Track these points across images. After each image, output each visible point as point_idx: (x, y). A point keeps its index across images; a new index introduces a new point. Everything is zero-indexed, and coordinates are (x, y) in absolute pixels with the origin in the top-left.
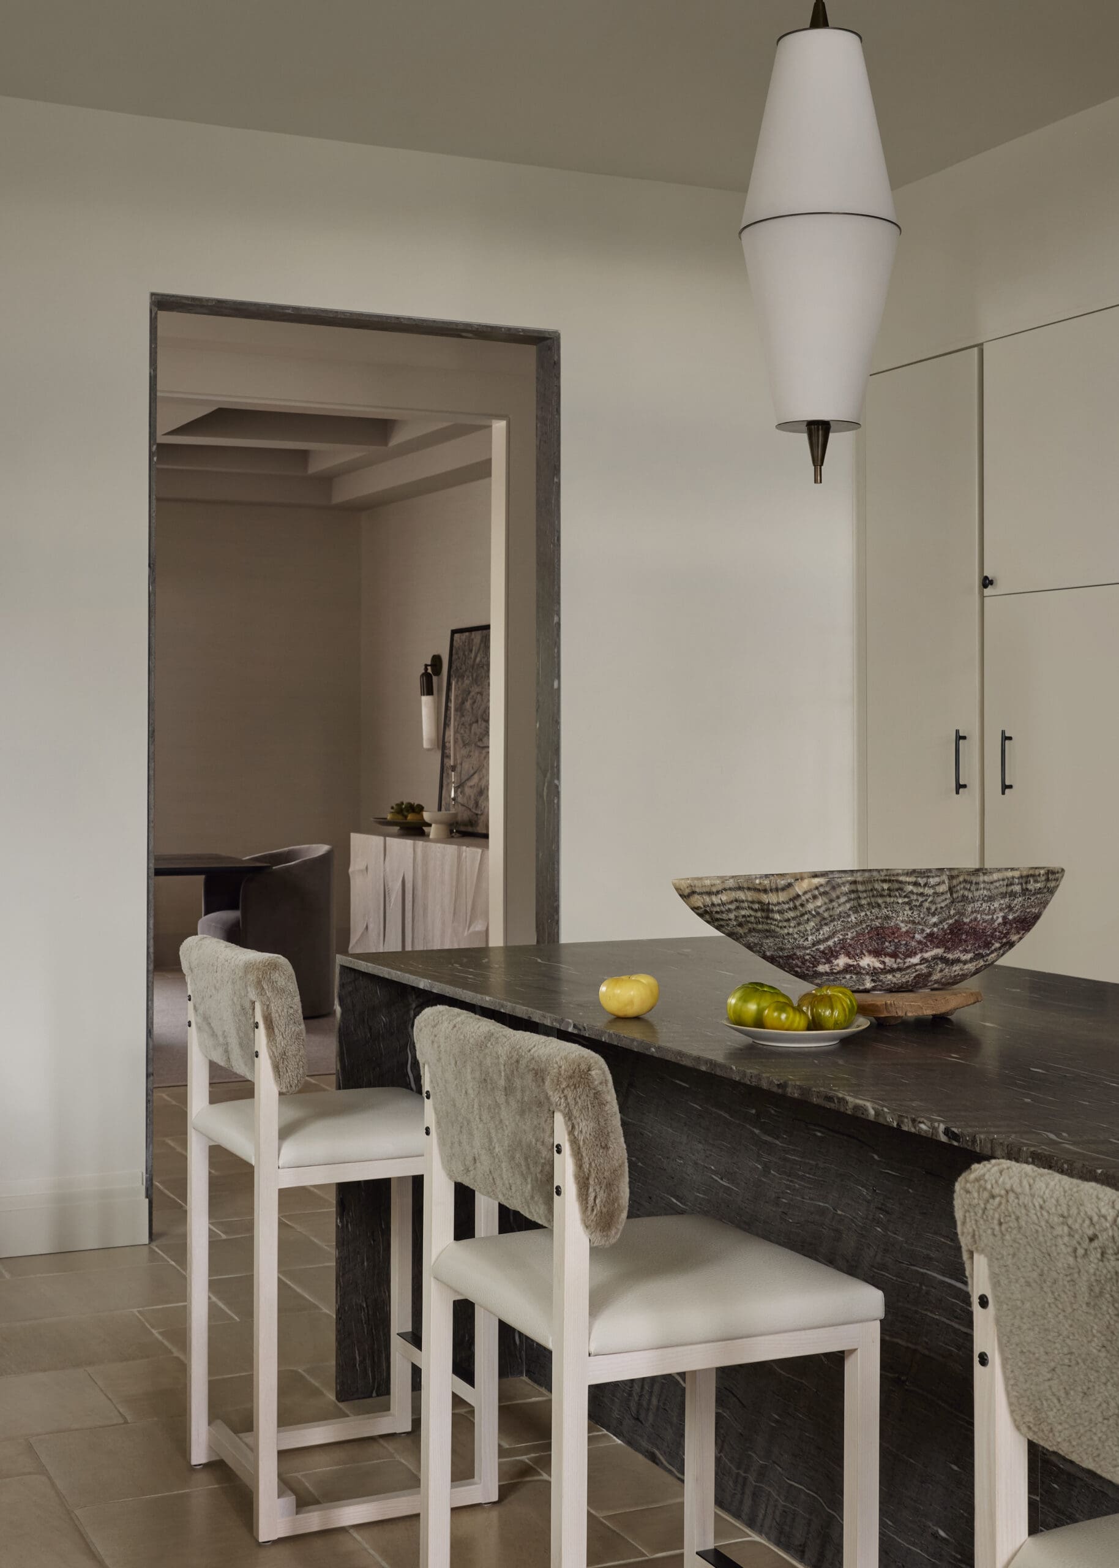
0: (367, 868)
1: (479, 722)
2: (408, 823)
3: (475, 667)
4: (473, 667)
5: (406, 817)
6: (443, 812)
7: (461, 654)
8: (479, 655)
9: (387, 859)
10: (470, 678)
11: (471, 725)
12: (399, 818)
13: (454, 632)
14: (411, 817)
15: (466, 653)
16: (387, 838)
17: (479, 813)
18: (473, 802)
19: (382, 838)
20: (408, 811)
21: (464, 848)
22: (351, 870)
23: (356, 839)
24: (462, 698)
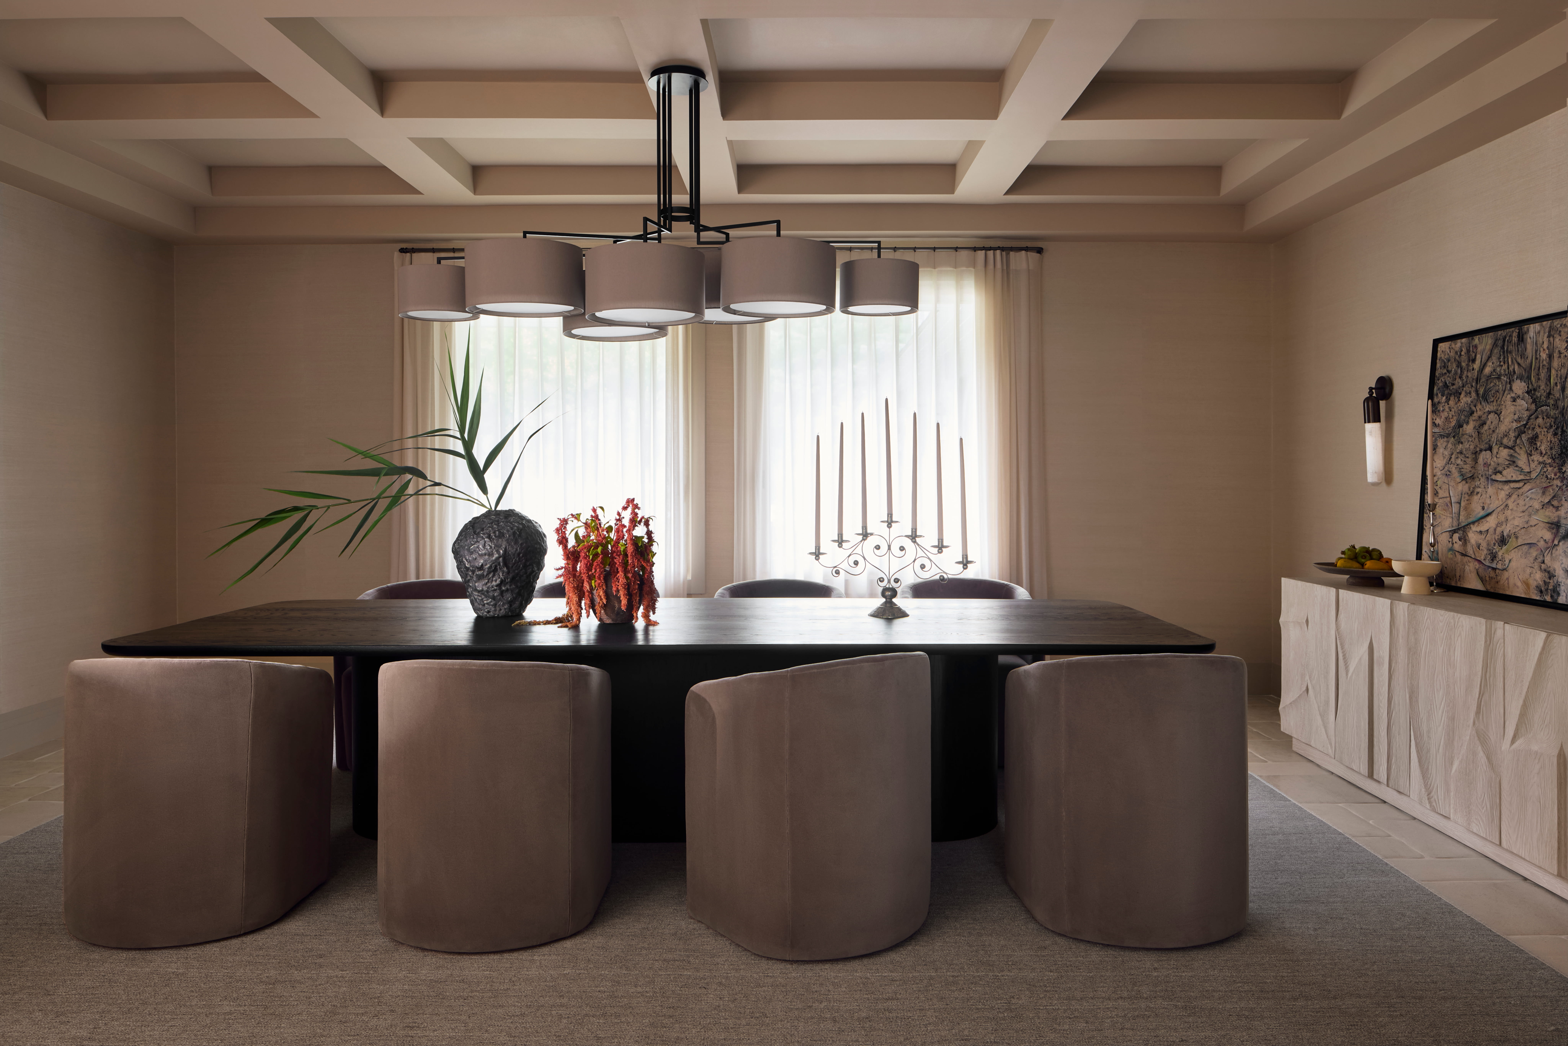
0: (1307, 621)
1: (1495, 450)
2: (1365, 572)
3: (1483, 380)
4: (1477, 380)
5: (1363, 565)
6: (1426, 561)
7: (1453, 367)
8: (1490, 364)
9: (1342, 616)
10: (1474, 394)
11: (1476, 454)
12: (1355, 565)
13: (1436, 342)
14: (1369, 564)
15: (1464, 364)
16: (1340, 590)
17: (1499, 566)
18: (1485, 552)
19: (1333, 591)
20: (1364, 557)
21: (1500, 624)
22: (1281, 620)
23: (1288, 585)
24: (1458, 421)
